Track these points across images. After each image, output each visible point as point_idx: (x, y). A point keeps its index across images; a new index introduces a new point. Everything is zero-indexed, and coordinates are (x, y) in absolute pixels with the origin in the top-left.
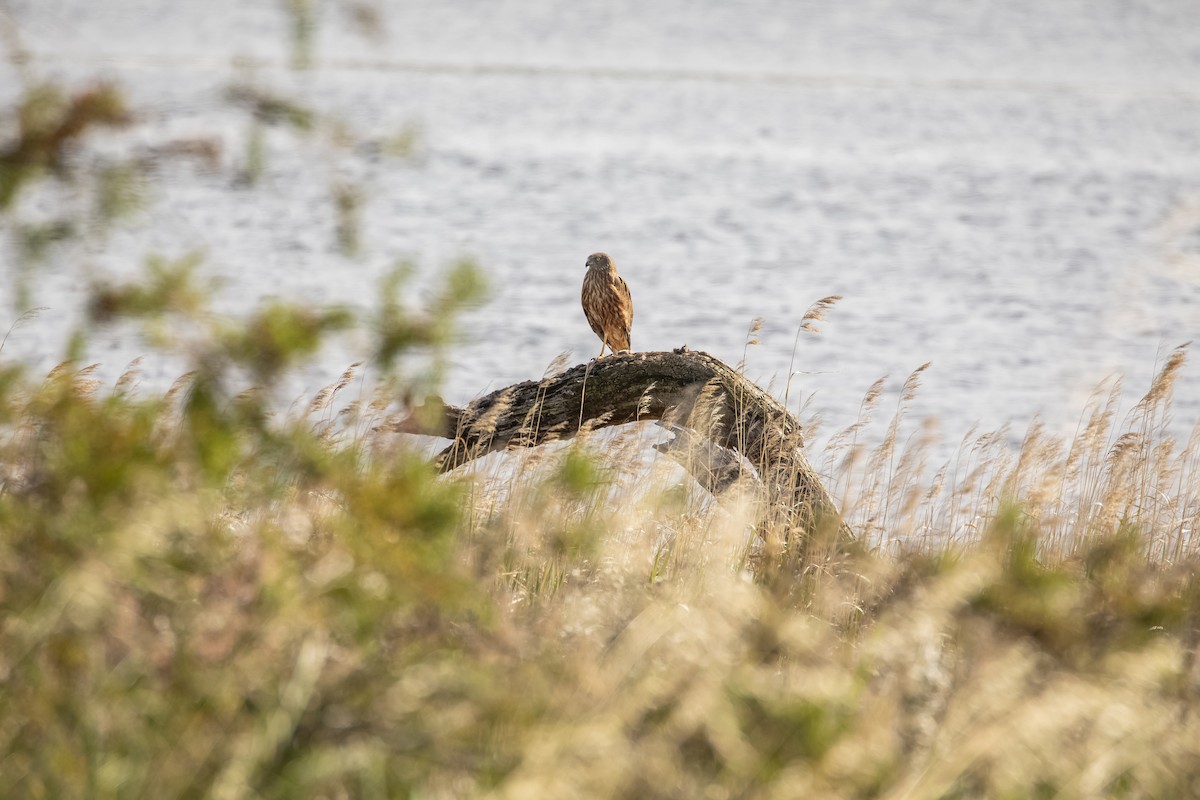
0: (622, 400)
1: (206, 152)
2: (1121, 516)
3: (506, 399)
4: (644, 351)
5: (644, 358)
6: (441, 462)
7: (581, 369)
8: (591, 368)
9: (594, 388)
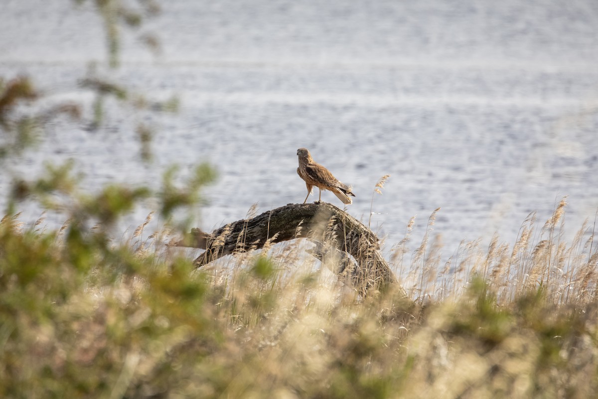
0: (289, 228)
1: (73, 111)
2: (540, 281)
3: (228, 229)
4: (299, 203)
5: (299, 206)
6: (199, 261)
7: (268, 213)
8: (272, 212)
9: (275, 222)
